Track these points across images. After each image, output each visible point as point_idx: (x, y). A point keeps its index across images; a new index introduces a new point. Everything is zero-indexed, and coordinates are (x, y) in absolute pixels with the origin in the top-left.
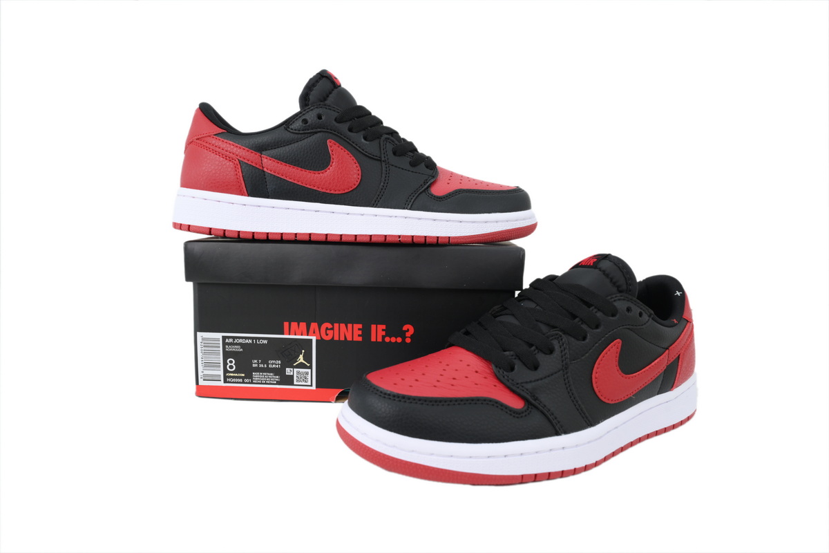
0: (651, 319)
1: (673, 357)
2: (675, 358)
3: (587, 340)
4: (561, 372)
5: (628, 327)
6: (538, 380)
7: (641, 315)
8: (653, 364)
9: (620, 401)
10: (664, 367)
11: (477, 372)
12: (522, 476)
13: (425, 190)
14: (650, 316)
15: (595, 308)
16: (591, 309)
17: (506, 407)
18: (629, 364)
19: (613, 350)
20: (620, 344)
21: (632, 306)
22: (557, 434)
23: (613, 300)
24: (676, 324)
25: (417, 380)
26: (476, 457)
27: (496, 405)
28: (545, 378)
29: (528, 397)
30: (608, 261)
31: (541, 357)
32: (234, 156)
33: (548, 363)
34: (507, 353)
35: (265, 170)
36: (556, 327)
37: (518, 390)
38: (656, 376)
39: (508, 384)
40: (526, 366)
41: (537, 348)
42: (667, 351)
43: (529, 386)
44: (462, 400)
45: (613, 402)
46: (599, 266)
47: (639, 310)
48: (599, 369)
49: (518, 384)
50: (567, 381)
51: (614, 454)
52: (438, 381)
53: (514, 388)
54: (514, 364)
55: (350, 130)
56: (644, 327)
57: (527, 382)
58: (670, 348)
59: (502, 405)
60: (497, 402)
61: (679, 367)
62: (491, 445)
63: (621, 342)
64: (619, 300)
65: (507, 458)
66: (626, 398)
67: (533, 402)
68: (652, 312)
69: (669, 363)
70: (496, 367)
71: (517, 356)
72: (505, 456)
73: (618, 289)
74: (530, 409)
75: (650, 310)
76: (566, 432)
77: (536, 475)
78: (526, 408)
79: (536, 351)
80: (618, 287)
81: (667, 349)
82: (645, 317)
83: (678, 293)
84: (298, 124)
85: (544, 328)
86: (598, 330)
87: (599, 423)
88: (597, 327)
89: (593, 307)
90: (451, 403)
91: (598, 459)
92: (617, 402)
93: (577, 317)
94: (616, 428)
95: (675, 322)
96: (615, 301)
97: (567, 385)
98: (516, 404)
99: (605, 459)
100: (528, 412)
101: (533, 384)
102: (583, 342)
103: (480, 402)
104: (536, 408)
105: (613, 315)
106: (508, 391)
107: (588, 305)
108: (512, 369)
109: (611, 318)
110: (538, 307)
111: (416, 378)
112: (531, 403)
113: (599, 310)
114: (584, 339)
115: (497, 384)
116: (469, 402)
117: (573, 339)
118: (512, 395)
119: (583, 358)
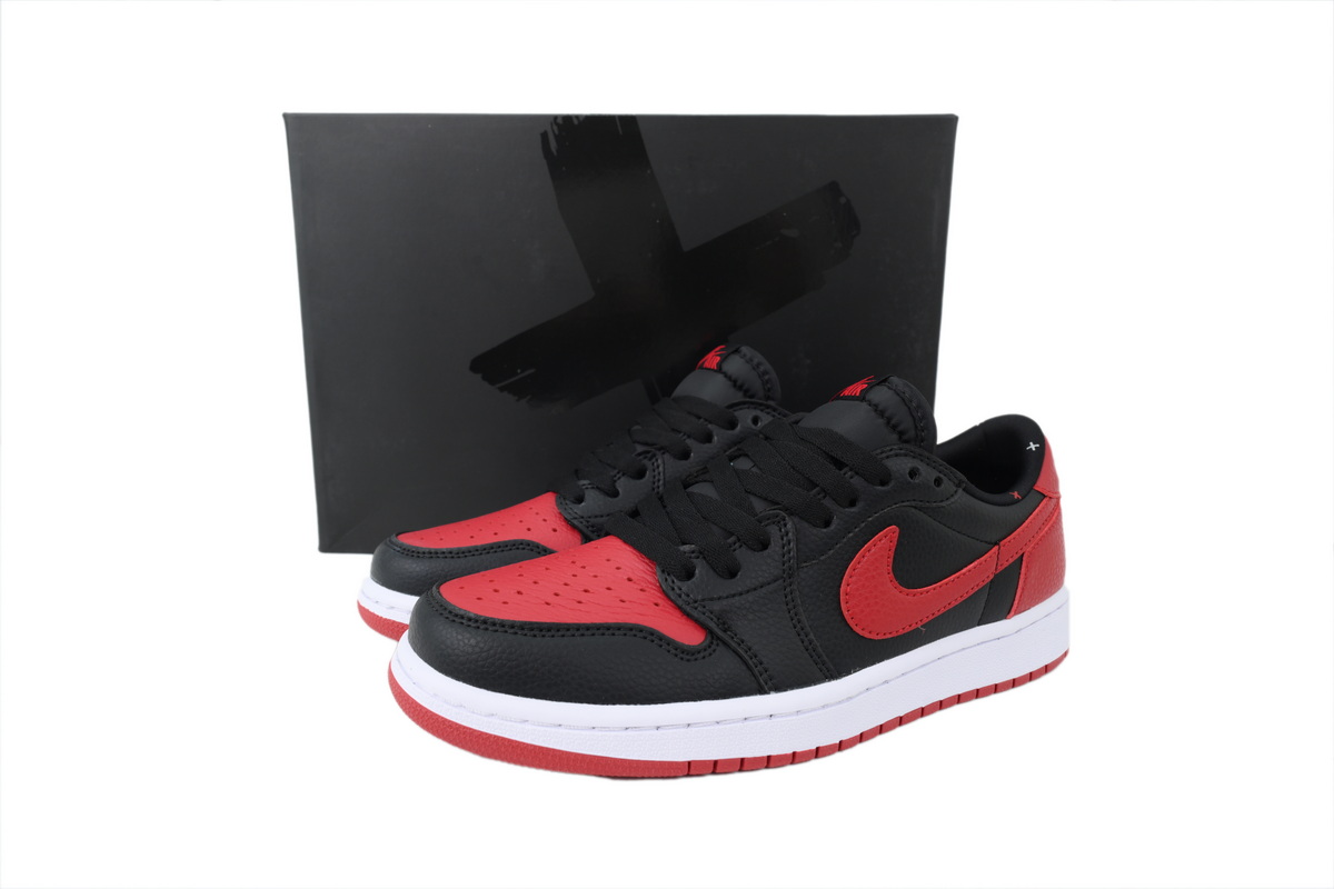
0: (960, 490)
1: (1008, 560)
2: (1011, 561)
3: (833, 527)
4: (781, 581)
5: (913, 503)
6: (734, 596)
7: (938, 482)
8: (964, 571)
9: (894, 634)
10: (988, 576)
11: (630, 580)
12: (689, 763)
14: (958, 486)
15: (851, 470)
16: (842, 472)
17: (669, 642)
18: (913, 569)
19: (884, 543)
20: (897, 534)
21: (922, 467)
22: (762, 691)
23: (884, 455)
24: (1018, 501)
25: (519, 593)
26: (603, 728)
27: (650, 637)
28: (748, 592)
29: (712, 625)
30: (886, 388)
31: (743, 555)
33: (757, 567)
34: (686, 548)
36: (778, 504)
37: (695, 614)
38: (972, 593)
39: (680, 602)
40: (715, 571)
41: (739, 540)
42: (996, 548)
43: (716, 607)
44: (588, 627)
45: (879, 637)
46: (867, 398)
47: (935, 474)
48: (854, 579)
49: (696, 602)
50: (789, 597)
51: (881, 729)
52: (556, 595)
53: (688, 609)
54: (694, 568)
56: (943, 504)
57: (712, 599)
58: (1002, 543)
59: (661, 638)
60: (652, 633)
61: (1022, 576)
62: (632, 707)
63: (898, 531)
64: (896, 455)
65: (660, 731)
66: (908, 629)
67: (720, 633)
68: (965, 479)
69: (1000, 569)
70: (663, 571)
71: (701, 553)
72: (658, 728)
73: (900, 438)
74: (713, 647)
75: (959, 474)
76: (779, 688)
77: (716, 762)
78: (708, 642)
79: (737, 545)
80: (901, 434)
81: (996, 544)
82: (947, 485)
83: (1033, 446)
85: (759, 505)
86: (853, 510)
87: (849, 673)
88: (852, 504)
89: (846, 469)
90: (569, 633)
91: (845, 737)
92: (889, 636)
93: (817, 486)
94: (886, 682)
95: (1016, 495)
96: (888, 457)
97: (790, 606)
98: (690, 636)
99: (862, 738)
100: (709, 651)
101: (725, 602)
102: (825, 530)
103: (622, 632)
104: (726, 644)
105: (883, 483)
106: (677, 614)
107: (839, 465)
108: (689, 575)
109: (880, 488)
110: (754, 470)
111: (520, 589)
112: (719, 634)
113: (857, 473)
114: (827, 524)
115: (659, 601)
116: (601, 631)
117: (806, 525)
118: (684, 620)
119: (822, 558)
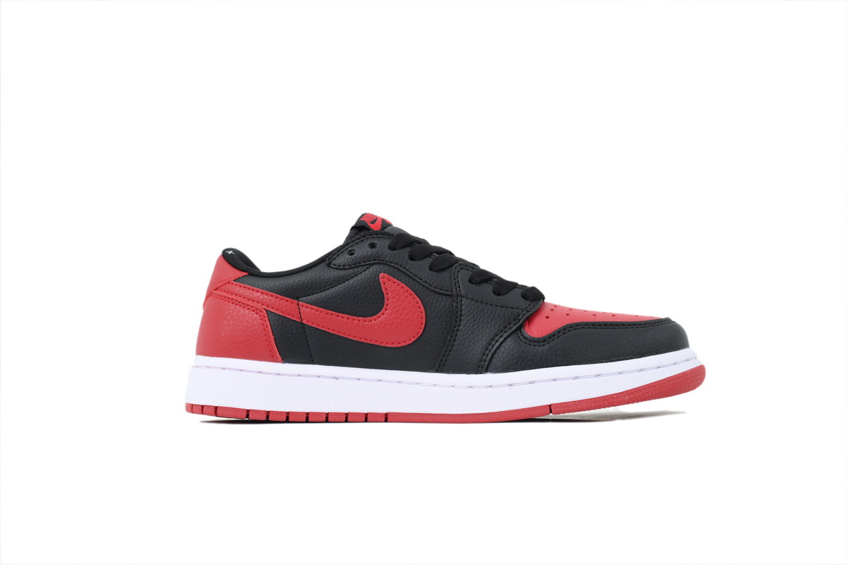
13: (516, 330)
32: (259, 306)
35: (304, 322)
55: (412, 258)
84: (344, 259)
